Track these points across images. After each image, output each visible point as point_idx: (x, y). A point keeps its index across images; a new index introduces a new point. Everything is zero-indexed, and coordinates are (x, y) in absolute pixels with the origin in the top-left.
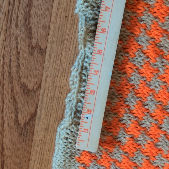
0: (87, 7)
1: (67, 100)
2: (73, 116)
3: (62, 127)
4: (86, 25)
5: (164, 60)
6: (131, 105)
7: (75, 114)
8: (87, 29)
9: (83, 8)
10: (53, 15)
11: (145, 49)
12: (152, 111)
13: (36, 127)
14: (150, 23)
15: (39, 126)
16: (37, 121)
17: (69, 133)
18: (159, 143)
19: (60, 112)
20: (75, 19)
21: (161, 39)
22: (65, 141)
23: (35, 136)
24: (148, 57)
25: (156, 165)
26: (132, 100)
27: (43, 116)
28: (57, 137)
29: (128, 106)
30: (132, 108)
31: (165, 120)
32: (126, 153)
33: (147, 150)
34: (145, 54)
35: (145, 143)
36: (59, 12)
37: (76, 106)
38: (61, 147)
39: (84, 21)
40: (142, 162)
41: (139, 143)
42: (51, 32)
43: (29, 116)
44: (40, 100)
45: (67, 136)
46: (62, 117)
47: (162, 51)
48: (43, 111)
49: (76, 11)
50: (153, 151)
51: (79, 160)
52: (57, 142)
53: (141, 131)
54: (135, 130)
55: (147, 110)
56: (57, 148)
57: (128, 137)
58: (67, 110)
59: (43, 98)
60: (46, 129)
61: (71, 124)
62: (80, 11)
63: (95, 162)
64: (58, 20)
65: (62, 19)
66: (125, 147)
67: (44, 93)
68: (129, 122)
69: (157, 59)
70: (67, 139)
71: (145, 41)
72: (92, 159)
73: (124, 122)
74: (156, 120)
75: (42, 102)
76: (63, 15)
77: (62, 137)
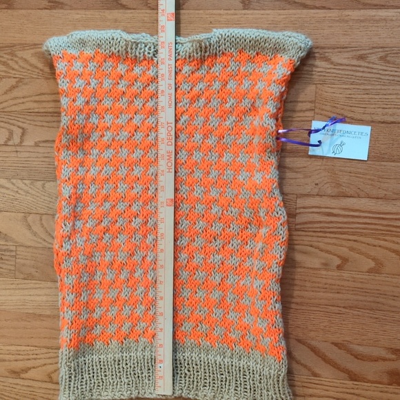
0: (218, 38)
1: (144, 34)
2: (133, 41)
3: (122, 34)
4: (205, 39)
5: (188, 104)
6: (150, 87)
7: (135, 42)
8: (202, 41)
9: (217, 34)
10: (211, 11)
11: (195, 89)
12: (147, 104)
13: (116, 11)
14: (214, 89)
15: (117, 14)
16: (121, 11)
17: (119, 40)
18: (123, 115)
19: (132, 30)
20: (208, 30)
21: (203, 99)
22: (111, 38)
23: (108, 11)
24: (188, 93)
25: (105, 116)
26: (154, 87)
27: (126, 15)
28: (112, 31)
29: (149, 85)
30: (148, 89)
31: (142, 116)
32: (110, 91)
33: (116, 107)
34: (191, 89)
35: (121, 104)
36: (214, 16)
37: (141, 42)
38: (105, 35)
39: (207, 37)
40: (106, 105)
41: (121, 99)
42: (197, 12)
43: (124, 3)
44: (140, 11)
45: (115, 39)
46: (129, 33)
47: (195, 102)
48: (131, 15)
49: (215, 30)
50: (116, 112)
51: (97, 53)
52: (108, 31)
53: (130, 99)
54: (130, 94)
55: (148, 101)
56: (103, 32)
57: (124, 89)
58: (135, 36)
59: (143, 13)
60: (116, 21)
61: (126, 41)
62: (215, 32)
63: (97, 66)
64: (208, 16)
65: (209, 19)
66: (115, 89)
67: (146, 13)
68: (136, 88)
69: (188, 100)
70: (113, 39)
71: (200, 87)
72: (99, 63)
73: (135, 83)
74: (141, 109)
75: (139, 13)
76: (212, 19)
77: (114, 35)
